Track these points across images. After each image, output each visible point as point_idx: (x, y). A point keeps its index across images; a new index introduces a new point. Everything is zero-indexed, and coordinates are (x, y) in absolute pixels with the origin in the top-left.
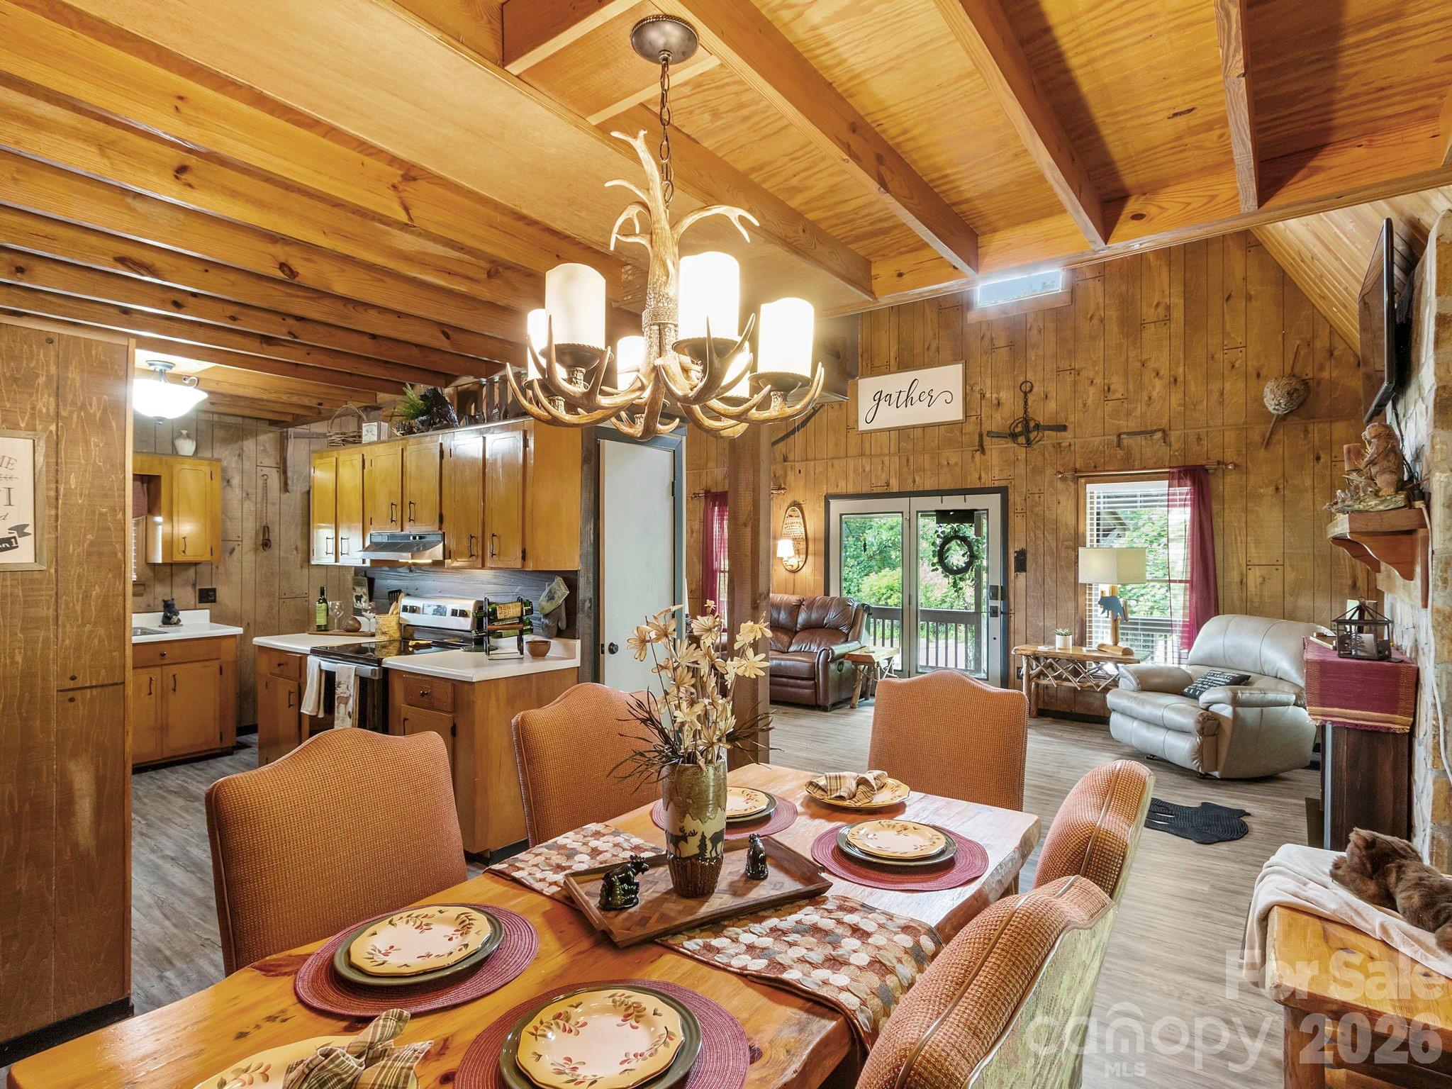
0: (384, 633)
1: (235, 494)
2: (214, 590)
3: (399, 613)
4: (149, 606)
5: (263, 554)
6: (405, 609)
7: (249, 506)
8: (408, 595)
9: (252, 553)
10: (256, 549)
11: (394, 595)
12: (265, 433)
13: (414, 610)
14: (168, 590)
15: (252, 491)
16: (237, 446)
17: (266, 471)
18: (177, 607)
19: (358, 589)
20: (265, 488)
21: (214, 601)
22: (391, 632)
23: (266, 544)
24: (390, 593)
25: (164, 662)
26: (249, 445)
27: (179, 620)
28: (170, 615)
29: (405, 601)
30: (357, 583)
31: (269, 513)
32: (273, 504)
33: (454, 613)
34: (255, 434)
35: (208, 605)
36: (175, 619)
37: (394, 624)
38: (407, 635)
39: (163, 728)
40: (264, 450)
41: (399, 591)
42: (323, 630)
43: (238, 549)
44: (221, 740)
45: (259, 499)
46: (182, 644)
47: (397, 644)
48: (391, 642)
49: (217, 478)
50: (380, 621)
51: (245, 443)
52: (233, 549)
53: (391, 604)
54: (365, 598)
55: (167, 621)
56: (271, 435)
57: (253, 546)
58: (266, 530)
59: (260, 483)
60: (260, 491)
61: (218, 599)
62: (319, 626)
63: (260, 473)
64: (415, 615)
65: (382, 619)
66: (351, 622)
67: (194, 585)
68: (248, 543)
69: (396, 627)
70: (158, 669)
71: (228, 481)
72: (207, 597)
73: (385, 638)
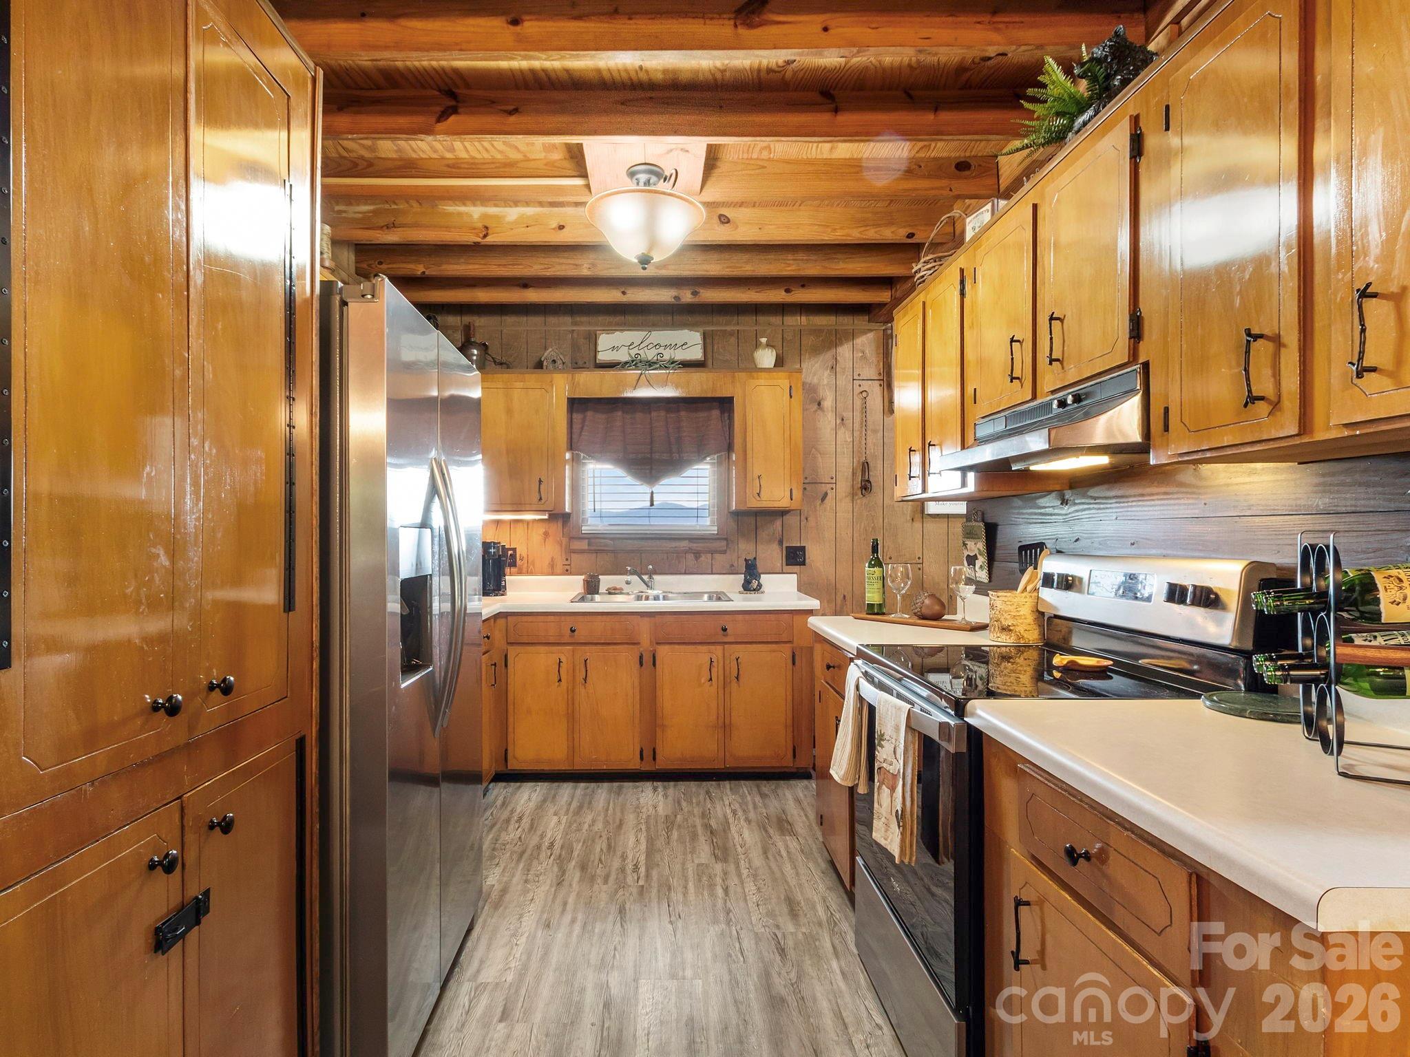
0: (1006, 629)
1: (827, 422)
2: (803, 549)
3: (1036, 590)
4: (732, 566)
5: (860, 501)
6: (1048, 580)
7: (844, 436)
8: (1059, 552)
9: (848, 500)
10: (853, 495)
11: (1031, 552)
12: (865, 332)
13: (1067, 583)
14: (751, 547)
15: (848, 415)
16: (828, 355)
17: (866, 385)
18: (760, 569)
19: (970, 544)
20: (864, 409)
21: (803, 563)
22: (1020, 629)
23: (866, 487)
24: (1023, 548)
25: (726, 640)
26: (845, 351)
27: (760, 586)
28: (751, 577)
29: (1051, 565)
30: (969, 534)
31: (870, 445)
32: (875, 431)
33: (1176, 594)
34: (852, 335)
35: (796, 568)
36: (755, 584)
37: (1026, 611)
38: (1056, 638)
39: (725, 727)
40: (864, 358)
41: (1041, 546)
42: (876, 612)
43: (831, 494)
44: (794, 756)
45: (857, 426)
46: (747, 617)
47: (1034, 654)
48: (1021, 648)
49: (798, 395)
50: (999, 604)
51: (840, 350)
52: (826, 494)
53: (1023, 572)
54: (981, 560)
55: (747, 587)
56: (871, 335)
57: (849, 490)
58: (865, 466)
59: (858, 403)
60: (857, 415)
61: (807, 561)
62: (871, 606)
63: (857, 390)
64: (1071, 595)
65: (1001, 599)
66: (927, 601)
67: (781, 542)
68: (843, 486)
69: (1030, 618)
70: (719, 648)
71: (819, 404)
72: (795, 557)
73: (1006, 640)
